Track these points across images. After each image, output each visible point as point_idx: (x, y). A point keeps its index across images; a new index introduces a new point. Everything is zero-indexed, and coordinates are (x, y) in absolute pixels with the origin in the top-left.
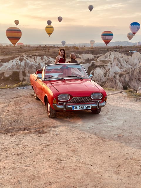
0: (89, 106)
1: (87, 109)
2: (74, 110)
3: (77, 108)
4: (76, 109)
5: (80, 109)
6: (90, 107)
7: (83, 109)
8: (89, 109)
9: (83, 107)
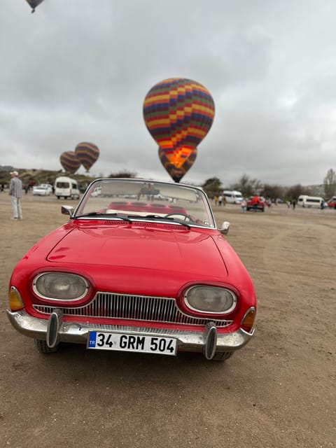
0: (168, 340)
1: (157, 352)
2: (97, 347)
3: (111, 344)
4: (106, 347)
5: (126, 349)
6: (174, 345)
7: (140, 350)
8: (167, 352)
9: (142, 342)
